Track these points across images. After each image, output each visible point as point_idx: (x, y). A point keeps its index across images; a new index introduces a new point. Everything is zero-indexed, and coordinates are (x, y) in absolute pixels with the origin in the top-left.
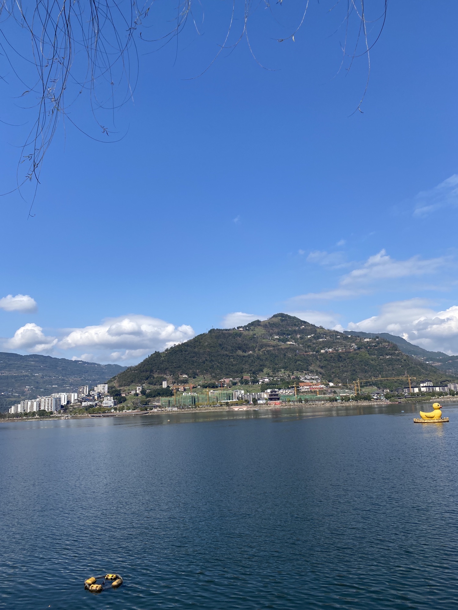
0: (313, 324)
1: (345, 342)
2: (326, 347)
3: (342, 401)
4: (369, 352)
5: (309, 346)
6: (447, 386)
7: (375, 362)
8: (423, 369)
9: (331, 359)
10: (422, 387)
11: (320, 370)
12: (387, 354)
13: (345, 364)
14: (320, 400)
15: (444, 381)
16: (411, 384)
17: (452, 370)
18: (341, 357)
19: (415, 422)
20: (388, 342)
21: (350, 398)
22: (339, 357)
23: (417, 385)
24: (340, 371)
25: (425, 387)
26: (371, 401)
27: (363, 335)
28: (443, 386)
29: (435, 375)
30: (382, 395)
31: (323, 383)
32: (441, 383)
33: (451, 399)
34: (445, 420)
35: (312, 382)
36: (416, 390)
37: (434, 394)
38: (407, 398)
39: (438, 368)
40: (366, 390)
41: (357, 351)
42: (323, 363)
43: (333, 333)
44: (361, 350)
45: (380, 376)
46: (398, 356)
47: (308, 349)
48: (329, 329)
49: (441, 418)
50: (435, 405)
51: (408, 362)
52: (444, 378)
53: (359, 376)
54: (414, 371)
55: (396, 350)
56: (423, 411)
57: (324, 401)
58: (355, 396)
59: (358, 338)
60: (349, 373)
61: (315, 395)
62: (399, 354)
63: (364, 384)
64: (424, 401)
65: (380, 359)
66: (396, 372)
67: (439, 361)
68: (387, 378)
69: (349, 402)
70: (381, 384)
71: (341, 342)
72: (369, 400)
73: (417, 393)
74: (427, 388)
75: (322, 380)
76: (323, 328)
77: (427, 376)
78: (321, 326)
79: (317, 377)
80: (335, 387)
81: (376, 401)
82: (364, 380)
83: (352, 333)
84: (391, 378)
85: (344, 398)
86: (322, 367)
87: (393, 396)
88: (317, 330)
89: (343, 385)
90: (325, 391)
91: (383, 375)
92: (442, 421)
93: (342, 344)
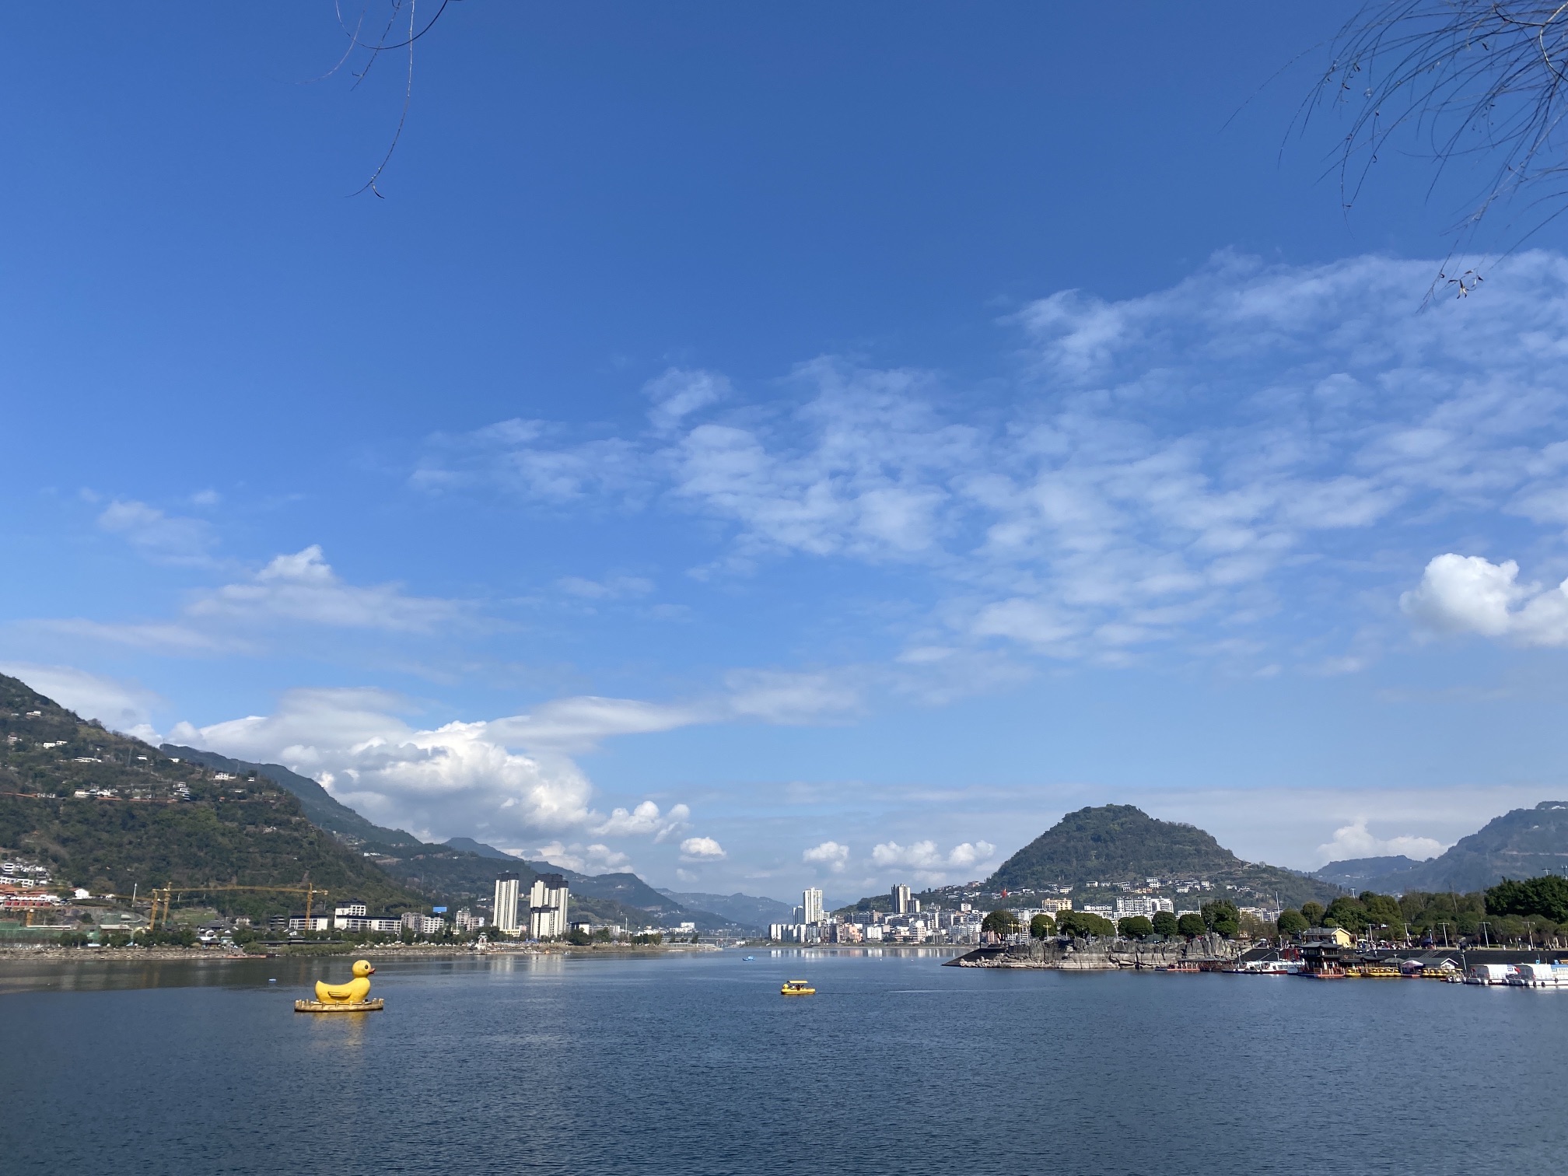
0: (72, 710)
1: (157, 775)
2: (96, 783)
3: (104, 944)
4: (221, 812)
5: (40, 775)
6: (400, 919)
7: (230, 841)
8: (351, 871)
9: (102, 820)
10: (339, 917)
11: (55, 848)
12: (268, 823)
13: (141, 838)
14: (30, 938)
15: (395, 906)
16: (312, 908)
17: (420, 879)
18: (133, 817)
19: (297, 1011)
20: (280, 791)
21: (129, 937)
22: (128, 817)
23: (327, 912)
24: (120, 858)
25: (348, 916)
26: (192, 947)
27: (216, 761)
28: (390, 919)
29: (378, 888)
30: (228, 932)
31: (54, 888)
32: (387, 909)
33: (402, 951)
34: (374, 1006)
35: (19, 885)
36: (322, 924)
37: (362, 936)
38: (292, 945)
39: (387, 871)
40: (184, 917)
41: (187, 805)
42: (71, 829)
43: (128, 745)
44: (198, 803)
45: (235, 880)
46: (296, 830)
47: (34, 782)
48: (118, 733)
49: (366, 1001)
50: (360, 966)
51: (317, 848)
52: (395, 899)
53: (175, 877)
54: (328, 873)
55: (295, 814)
56: (325, 980)
57: (43, 942)
58: (147, 931)
59: (198, 769)
60: (144, 866)
61: (19, 923)
62: (300, 824)
63: (182, 899)
64: (335, 953)
65: (245, 832)
66: (279, 873)
67: (395, 853)
68: (252, 888)
69: (124, 949)
70: (231, 902)
71: (144, 774)
72: (185, 946)
73: (322, 931)
74: (350, 920)
75: (56, 881)
76: (101, 728)
77: (356, 888)
78: (95, 720)
79: (40, 869)
80: (91, 902)
81: (206, 950)
82: (187, 889)
83: (186, 752)
84: (264, 889)
85: (110, 935)
86: (64, 842)
87: (255, 938)
88: (79, 729)
89: (118, 899)
90: (53, 915)
91: (243, 876)
92: (367, 1007)
93: (146, 781)
